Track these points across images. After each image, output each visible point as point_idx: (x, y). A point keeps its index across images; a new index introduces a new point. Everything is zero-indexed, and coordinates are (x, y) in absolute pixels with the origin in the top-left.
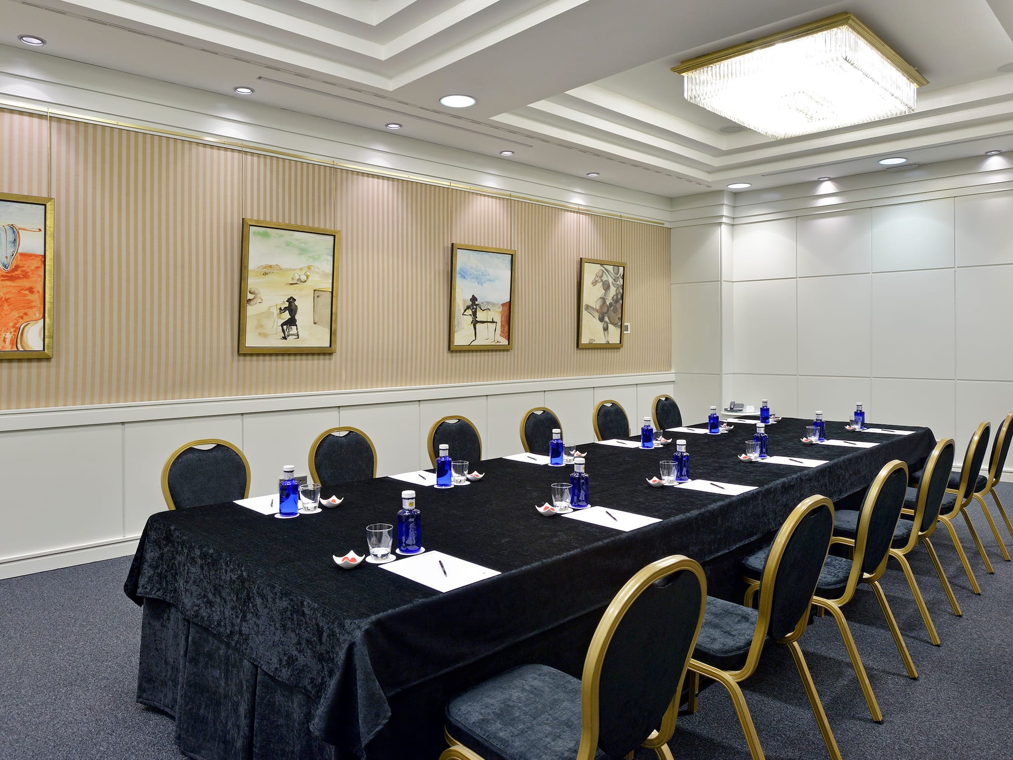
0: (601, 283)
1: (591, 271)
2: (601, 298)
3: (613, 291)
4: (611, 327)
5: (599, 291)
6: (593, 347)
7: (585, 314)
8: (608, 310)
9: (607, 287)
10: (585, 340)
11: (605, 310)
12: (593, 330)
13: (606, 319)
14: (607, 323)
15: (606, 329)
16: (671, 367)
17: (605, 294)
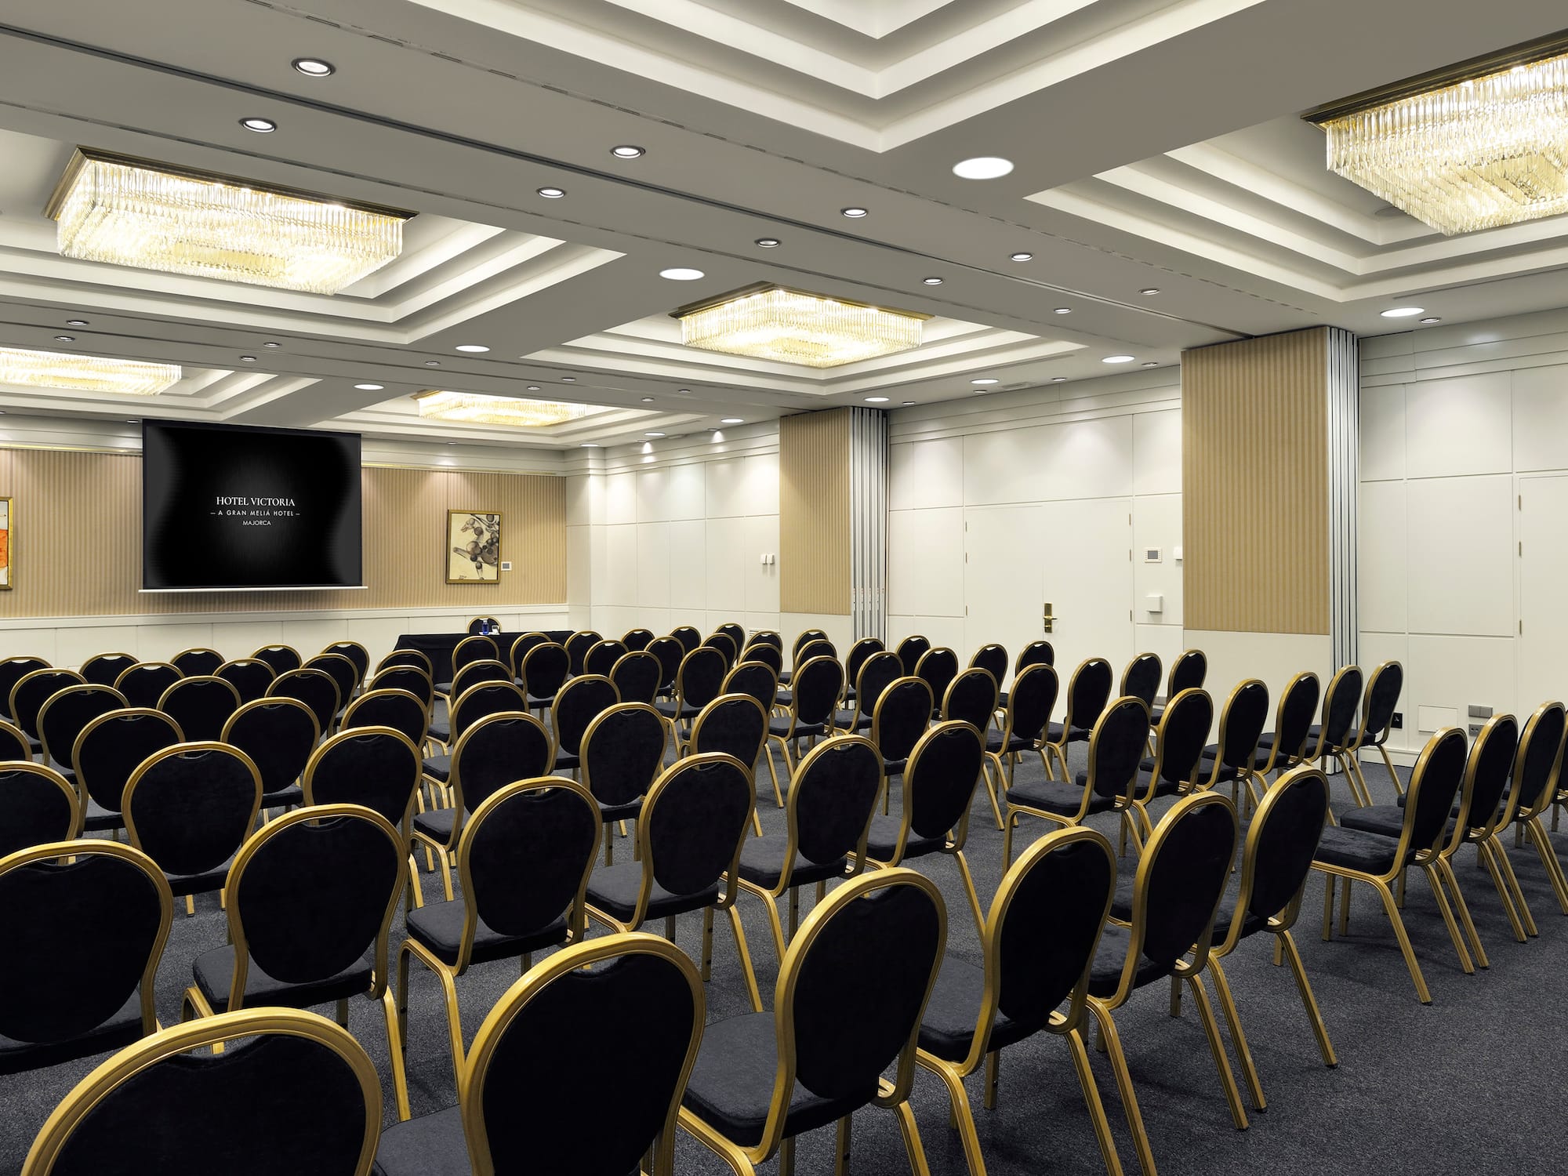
0: (473, 530)
1: (458, 522)
2: (473, 542)
3: (487, 536)
4: (484, 565)
5: (471, 536)
6: (463, 583)
7: (453, 556)
8: (482, 552)
9: (479, 532)
10: (453, 576)
11: (478, 551)
12: (463, 567)
13: (480, 559)
14: (480, 563)
15: (479, 567)
16: (565, 598)
17: (478, 539)
